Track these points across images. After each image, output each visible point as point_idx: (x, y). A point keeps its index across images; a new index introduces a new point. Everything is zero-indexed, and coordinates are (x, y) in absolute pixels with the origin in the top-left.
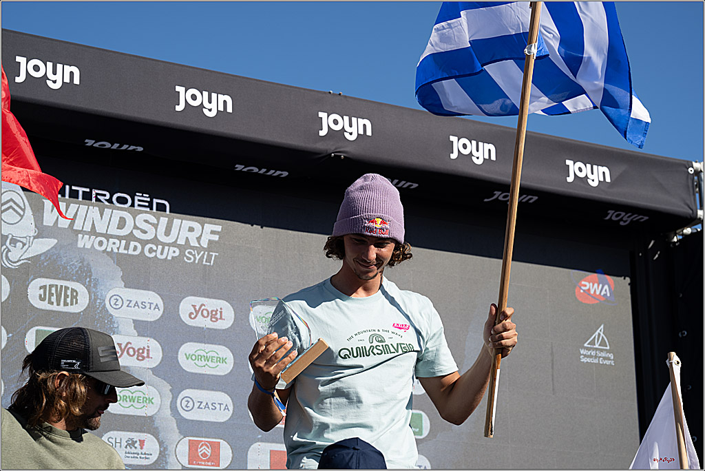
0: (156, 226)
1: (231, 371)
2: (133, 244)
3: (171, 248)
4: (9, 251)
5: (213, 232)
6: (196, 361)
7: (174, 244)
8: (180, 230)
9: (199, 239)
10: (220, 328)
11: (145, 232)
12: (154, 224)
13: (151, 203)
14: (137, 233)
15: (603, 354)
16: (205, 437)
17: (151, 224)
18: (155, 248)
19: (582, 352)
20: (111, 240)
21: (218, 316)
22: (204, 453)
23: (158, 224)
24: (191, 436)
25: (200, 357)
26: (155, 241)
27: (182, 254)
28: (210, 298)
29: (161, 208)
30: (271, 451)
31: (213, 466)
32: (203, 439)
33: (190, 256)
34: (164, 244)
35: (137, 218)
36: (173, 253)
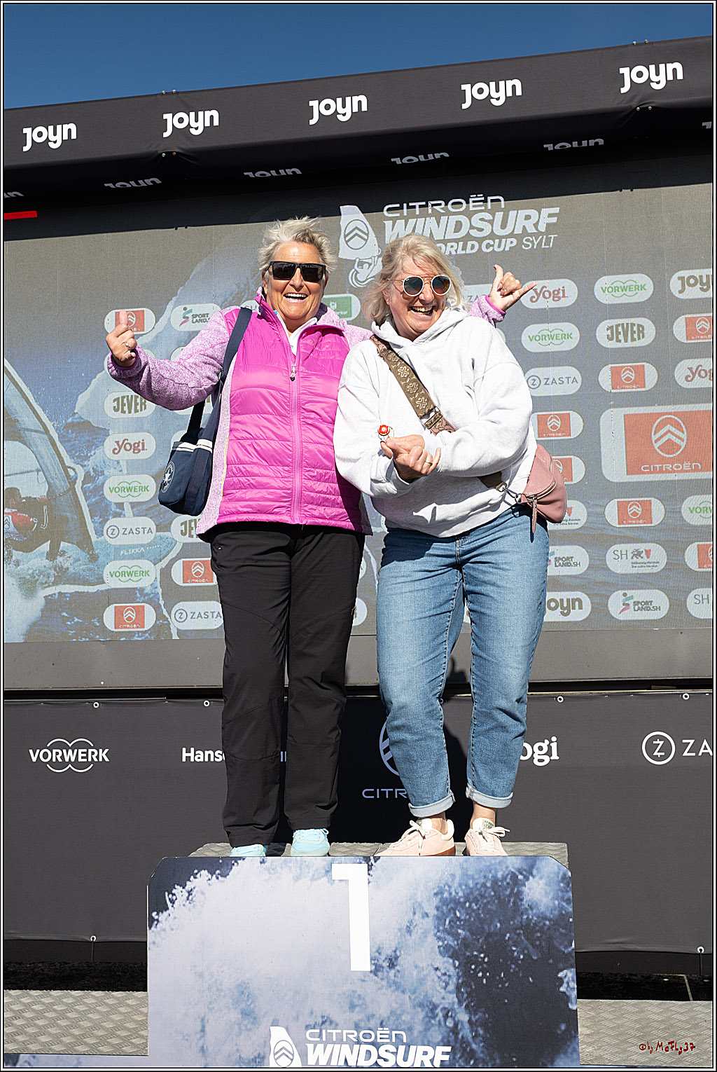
0: (491, 222)
1: (578, 345)
2: (470, 244)
3: (508, 239)
4: (357, 272)
5: (550, 215)
6: (540, 341)
8: (516, 220)
9: (536, 225)
10: (563, 306)
12: (489, 220)
14: (474, 233)
16: (554, 411)
17: (486, 221)
18: (492, 243)
20: (449, 244)
21: (561, 295)
22: (554, 425)
23: (493, 220)
24: (539, 411)
25: (544, 337)
26: (492, 236)
27: (520, 242)
28: (551, 279)
29: (496, 203)
30: (625, 415)
31: (564, 436)
32: (552, 413)
33: (528, 243)
34: (500, 238)
35: (473, 218)
36: (509, 244)
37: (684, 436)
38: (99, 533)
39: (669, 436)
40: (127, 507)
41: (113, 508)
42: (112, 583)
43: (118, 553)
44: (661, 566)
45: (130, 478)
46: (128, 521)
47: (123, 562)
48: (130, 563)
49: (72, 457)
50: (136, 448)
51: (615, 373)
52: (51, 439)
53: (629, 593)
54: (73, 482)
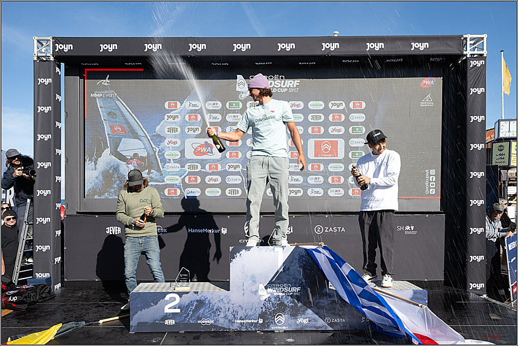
0: (280, 83)
2: (274, 89)
4: (241, 95)
5: (297, 83)
7: (286, 88)
8: (287, 83)
9: (293, 85)
11: (277, 85)
13: (279, 77)
14: (275, 86)
15: (430, 103)
18: (280, 89)
19: (421, 103)
21: (299, 106)
26: (281, 87)
27: (288, 90)
28: (297, 101)
29: (282, 78)
33: (291, 90)
34: (283, 88)
35: (275, 82)
36: (286, 90)
37: (330, 147)
38: (163, 167)
39: (326, 147)
40: (172, 160)
41: (168, 160)
42: (167, 182)
43: (169, 174)
44: (322, 182)
45: (172, 152)
46: (172, 164)
47: (171, 176)
48: (173, 176)
49: (155, 145)
50: (175, 143)
51: (313, 129)
52: (148, 139)
53: (313, 189)
54: (155, 152)
